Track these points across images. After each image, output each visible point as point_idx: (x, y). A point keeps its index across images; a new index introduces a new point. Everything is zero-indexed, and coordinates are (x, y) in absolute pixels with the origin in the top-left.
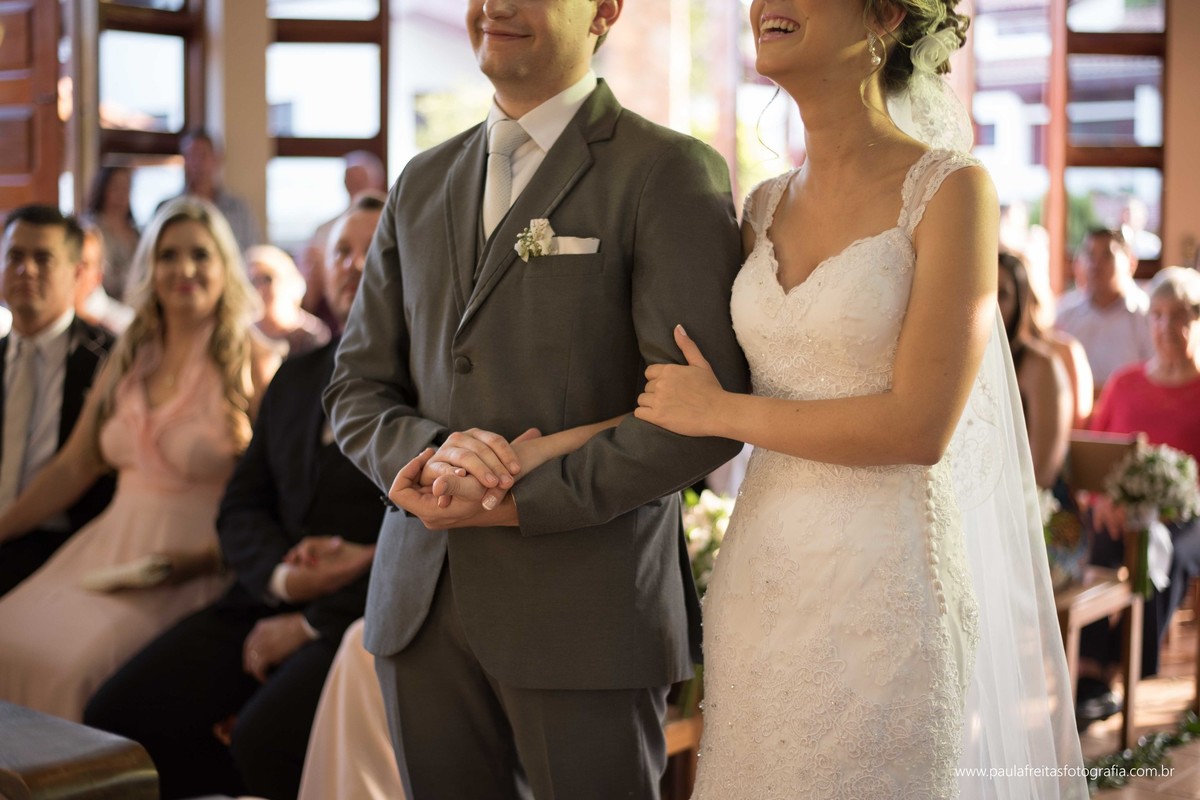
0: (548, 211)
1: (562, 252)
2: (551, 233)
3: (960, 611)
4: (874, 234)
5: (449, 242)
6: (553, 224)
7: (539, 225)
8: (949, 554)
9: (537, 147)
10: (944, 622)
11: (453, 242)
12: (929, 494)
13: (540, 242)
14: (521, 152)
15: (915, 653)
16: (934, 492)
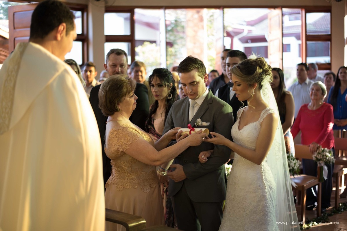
0: (200, 117)
1: (203, 125)
2: (201, 121)
3: (270, 188)
4: (254, 122)
5: (183, 122)
6: (201, 120)
7: (199, 120)
8: (267, 178)
9: (198, 105)
10: (266, 190)
11: (184, 122)
12: (262, 168)
13: (199, 123)
14: (195, 106)
15: (261, 196)
16: (263, 168)
